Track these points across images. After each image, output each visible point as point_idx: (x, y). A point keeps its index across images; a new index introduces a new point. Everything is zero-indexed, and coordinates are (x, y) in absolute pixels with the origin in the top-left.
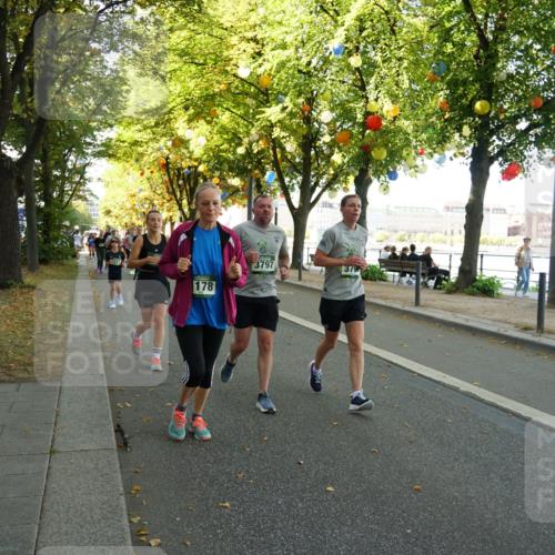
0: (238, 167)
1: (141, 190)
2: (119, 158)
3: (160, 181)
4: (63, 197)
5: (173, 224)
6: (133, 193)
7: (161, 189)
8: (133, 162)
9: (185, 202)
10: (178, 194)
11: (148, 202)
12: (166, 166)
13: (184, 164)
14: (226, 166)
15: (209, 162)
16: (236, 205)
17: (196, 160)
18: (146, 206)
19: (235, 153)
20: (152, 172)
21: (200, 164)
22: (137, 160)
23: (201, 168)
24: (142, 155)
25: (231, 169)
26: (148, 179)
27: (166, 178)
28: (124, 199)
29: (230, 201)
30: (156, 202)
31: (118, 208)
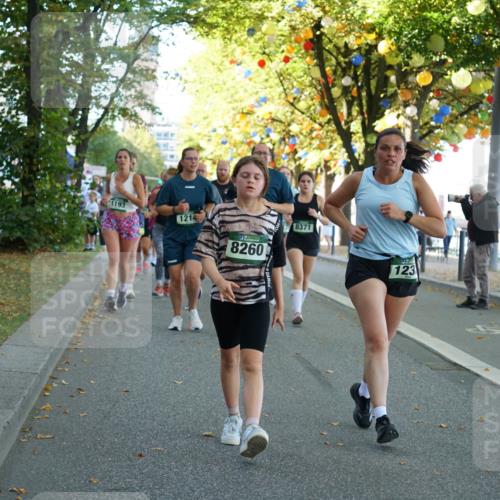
0: (469, 45)
1: (265, 100)
2: (213, 26)
3: (307, 80)
4: (86, 111)
5: (330, 179)
6: (246, 105)
7: (309, 100)
8: (242, 34)
9: (356, 126)
10: (343, 110)
11: (280, 128)
12: (316, 45)
13: (352, 41)
14: (438, 42)
15: (399, 34)
16: (478, 136)
17: (371, 29)
18: (275, 137)
19: (464, 13)
20: (287, 60)
21: (380, 37)
22: (251, 32)
23: (384, 47)
24: (261, 18)
25: (450, 50)
26: (280, 75)
27: (317, 73)
28: (228, 121)
29: (461, 128)
30: (294, 128)
31: (216, 139)
